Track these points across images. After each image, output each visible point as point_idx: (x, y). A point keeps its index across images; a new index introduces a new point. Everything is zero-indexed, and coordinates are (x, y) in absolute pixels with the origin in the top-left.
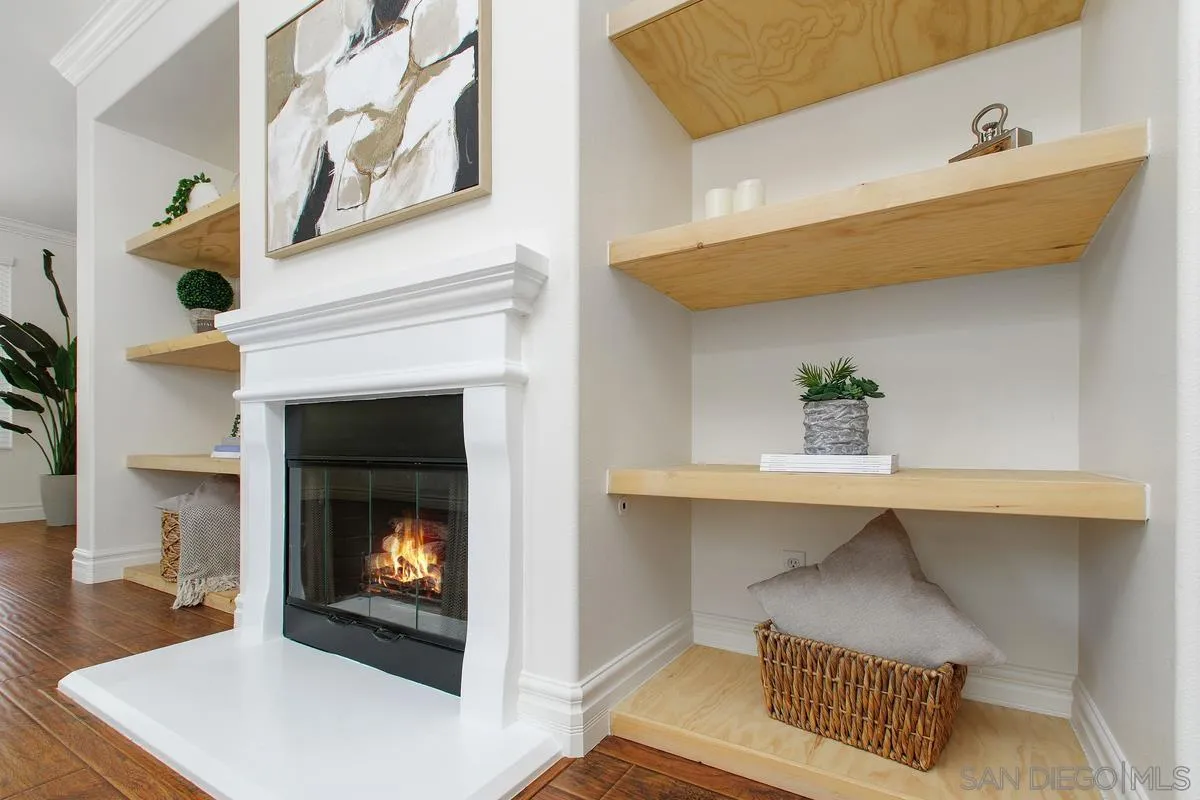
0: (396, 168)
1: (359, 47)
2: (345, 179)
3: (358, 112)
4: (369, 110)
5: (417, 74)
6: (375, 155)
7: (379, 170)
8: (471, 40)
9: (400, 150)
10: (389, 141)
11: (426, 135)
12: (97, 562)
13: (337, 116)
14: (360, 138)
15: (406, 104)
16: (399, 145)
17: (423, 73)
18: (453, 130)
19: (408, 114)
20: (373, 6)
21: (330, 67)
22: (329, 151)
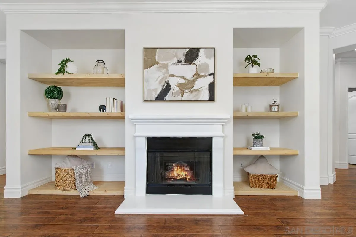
0: (192, 92)
1: (180, 64)
2: (175, 90)
3: (180, 77)
4: (184, 78)
5: (197, 75)
6: (186, 87)
7: (186, 91)
8: (213, 74)
9: (193, 89)
10: (190, 86)
11: (201, 88)
12: (23, 189)
13: (172, 76)
14: (181, 83)
15: (195, 80)
16: (193, 87)
17: (200, 76)
18: (208, 89)
19: (196, 82)
20: (185, 57)
21: (170, 64)
22: (169, 82)
